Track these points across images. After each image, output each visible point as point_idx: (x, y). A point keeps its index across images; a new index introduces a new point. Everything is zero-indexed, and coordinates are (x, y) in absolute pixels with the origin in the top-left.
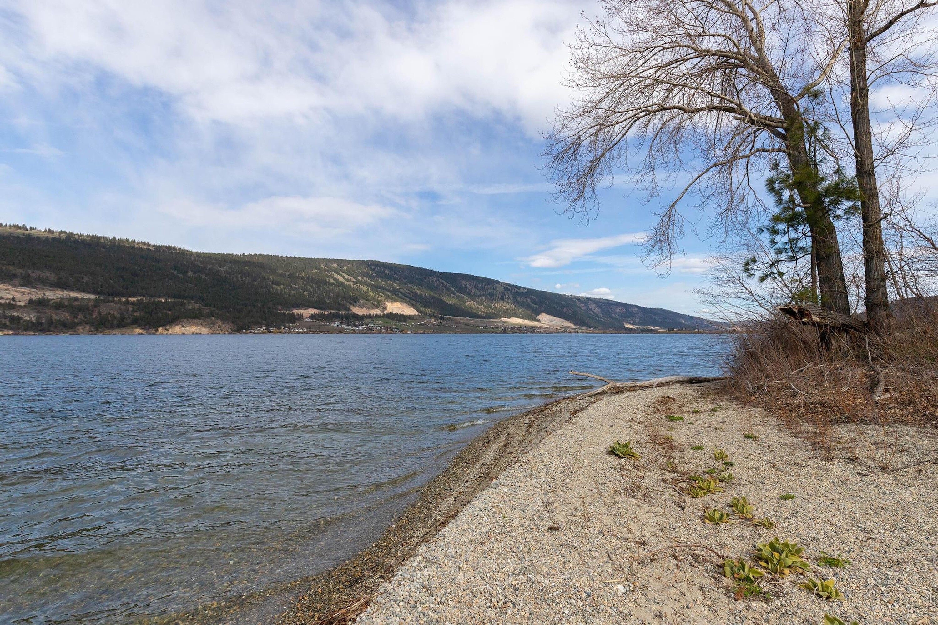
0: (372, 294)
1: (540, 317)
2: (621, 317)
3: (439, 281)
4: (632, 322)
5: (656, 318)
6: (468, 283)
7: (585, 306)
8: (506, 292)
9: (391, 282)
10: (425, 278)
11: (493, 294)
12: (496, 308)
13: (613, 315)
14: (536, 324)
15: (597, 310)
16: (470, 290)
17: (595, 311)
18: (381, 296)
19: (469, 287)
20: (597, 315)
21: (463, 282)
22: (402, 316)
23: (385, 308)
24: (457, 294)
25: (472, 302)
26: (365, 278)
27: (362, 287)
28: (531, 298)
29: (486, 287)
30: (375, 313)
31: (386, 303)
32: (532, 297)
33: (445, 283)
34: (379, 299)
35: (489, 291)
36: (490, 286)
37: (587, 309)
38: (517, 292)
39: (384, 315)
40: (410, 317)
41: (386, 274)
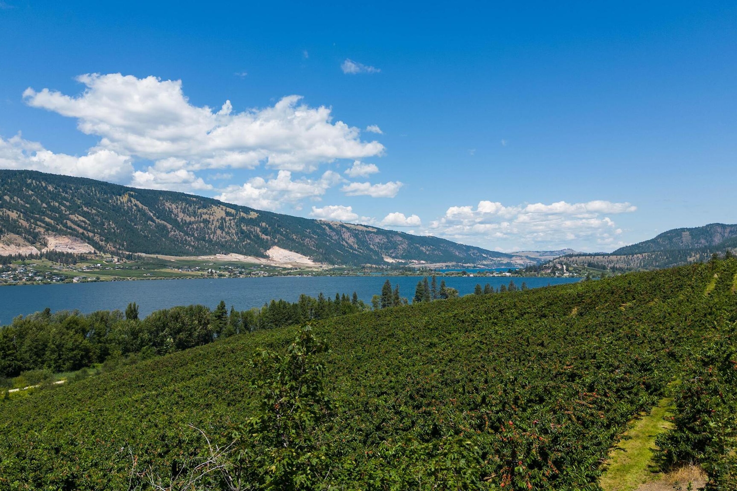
0: (25, 224)
1: (270, 252)
2: (381, 249)
3: (131, 202)
4: (393, 255)
5: (424, 249)
6: (174, 206)
7: (337, 234)
8: (227, 218)
9: (57, 204)
10: (111, 198)
11: (209, 222)
12: (212, 241)
13: (372, 246)
14: (263, 261)
15: (351, 241)
16: (177, 215)
17: (349, 242)
18: (40, 226)
19: (175, 211)
20: (351, 247)
21: (167, 204)
22: (69, 255)
23: (45, 245)
24: (157, 220)
25: (177, 232)
26: (15, 198)
27: (10, 213)
28: (261, 227)
29: (200, 211)
30: (28, 253)
31: (46, 237)
32: (264, 224)
33: (140, 205)
34: (37, 230)
35: (204, 217)
36: (205, 211)
37: (339, 238)
38: (243, 218)
39: (42, 255)
40: (82, 258)
41: (50, 192)
